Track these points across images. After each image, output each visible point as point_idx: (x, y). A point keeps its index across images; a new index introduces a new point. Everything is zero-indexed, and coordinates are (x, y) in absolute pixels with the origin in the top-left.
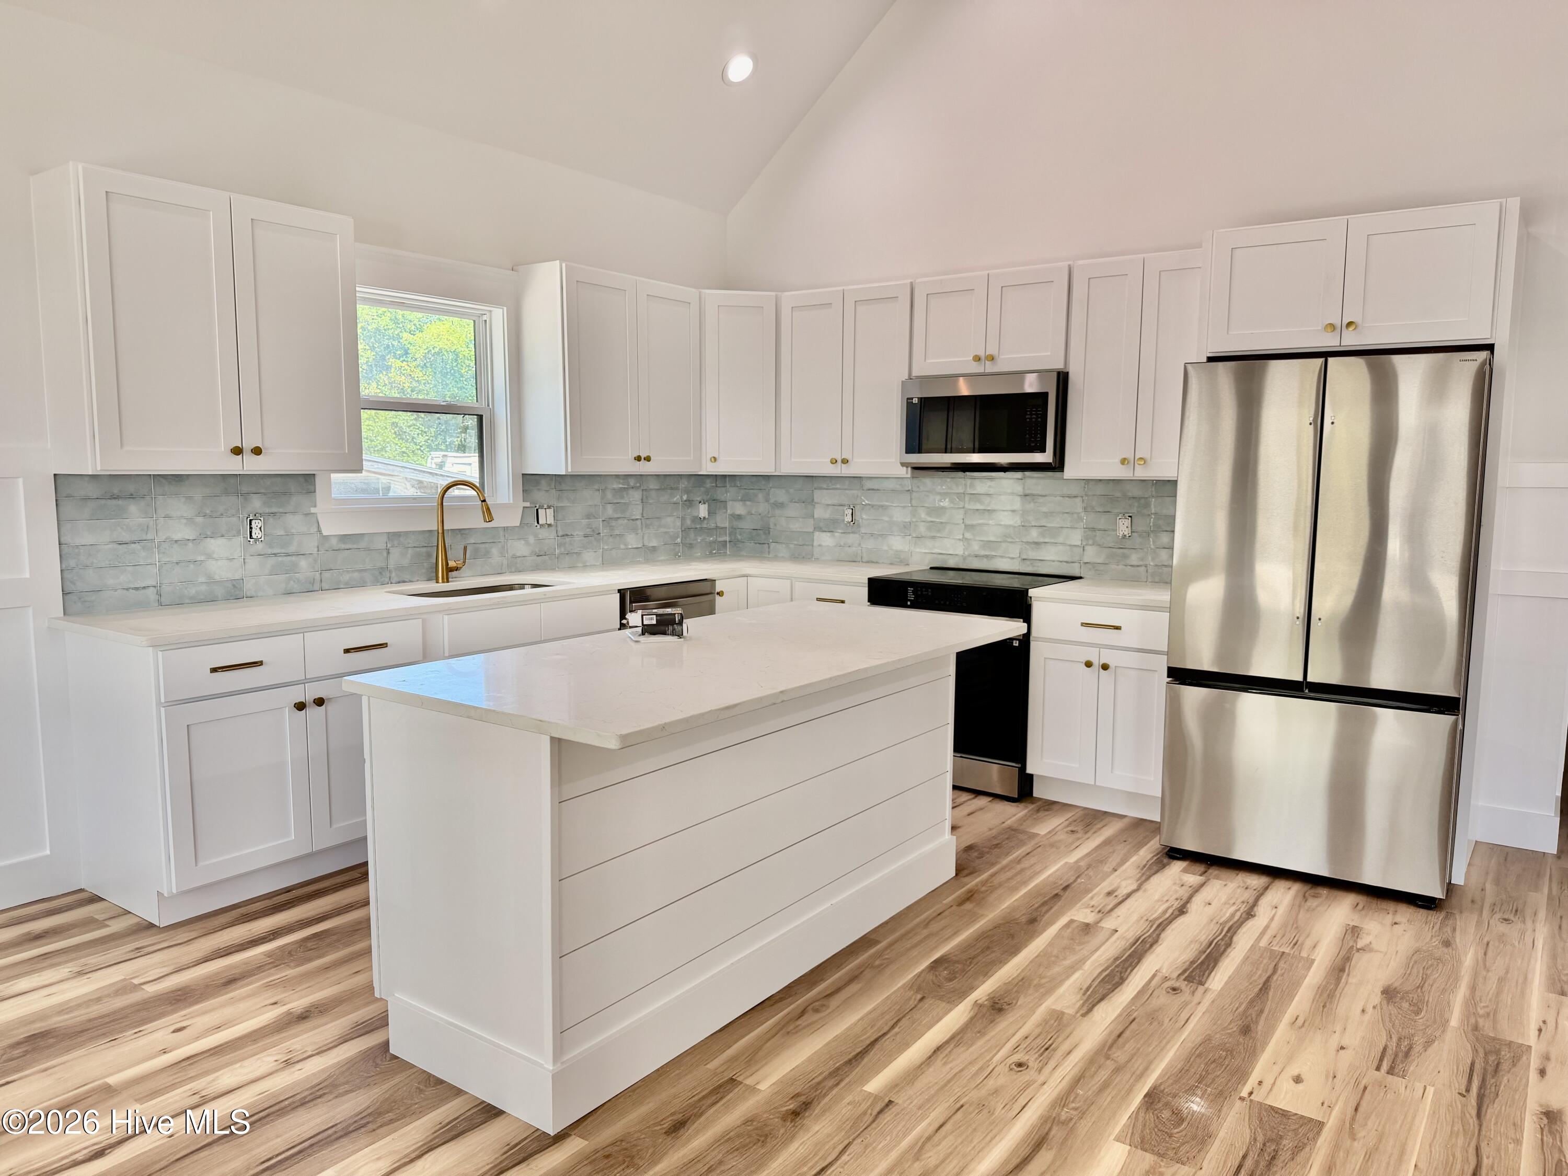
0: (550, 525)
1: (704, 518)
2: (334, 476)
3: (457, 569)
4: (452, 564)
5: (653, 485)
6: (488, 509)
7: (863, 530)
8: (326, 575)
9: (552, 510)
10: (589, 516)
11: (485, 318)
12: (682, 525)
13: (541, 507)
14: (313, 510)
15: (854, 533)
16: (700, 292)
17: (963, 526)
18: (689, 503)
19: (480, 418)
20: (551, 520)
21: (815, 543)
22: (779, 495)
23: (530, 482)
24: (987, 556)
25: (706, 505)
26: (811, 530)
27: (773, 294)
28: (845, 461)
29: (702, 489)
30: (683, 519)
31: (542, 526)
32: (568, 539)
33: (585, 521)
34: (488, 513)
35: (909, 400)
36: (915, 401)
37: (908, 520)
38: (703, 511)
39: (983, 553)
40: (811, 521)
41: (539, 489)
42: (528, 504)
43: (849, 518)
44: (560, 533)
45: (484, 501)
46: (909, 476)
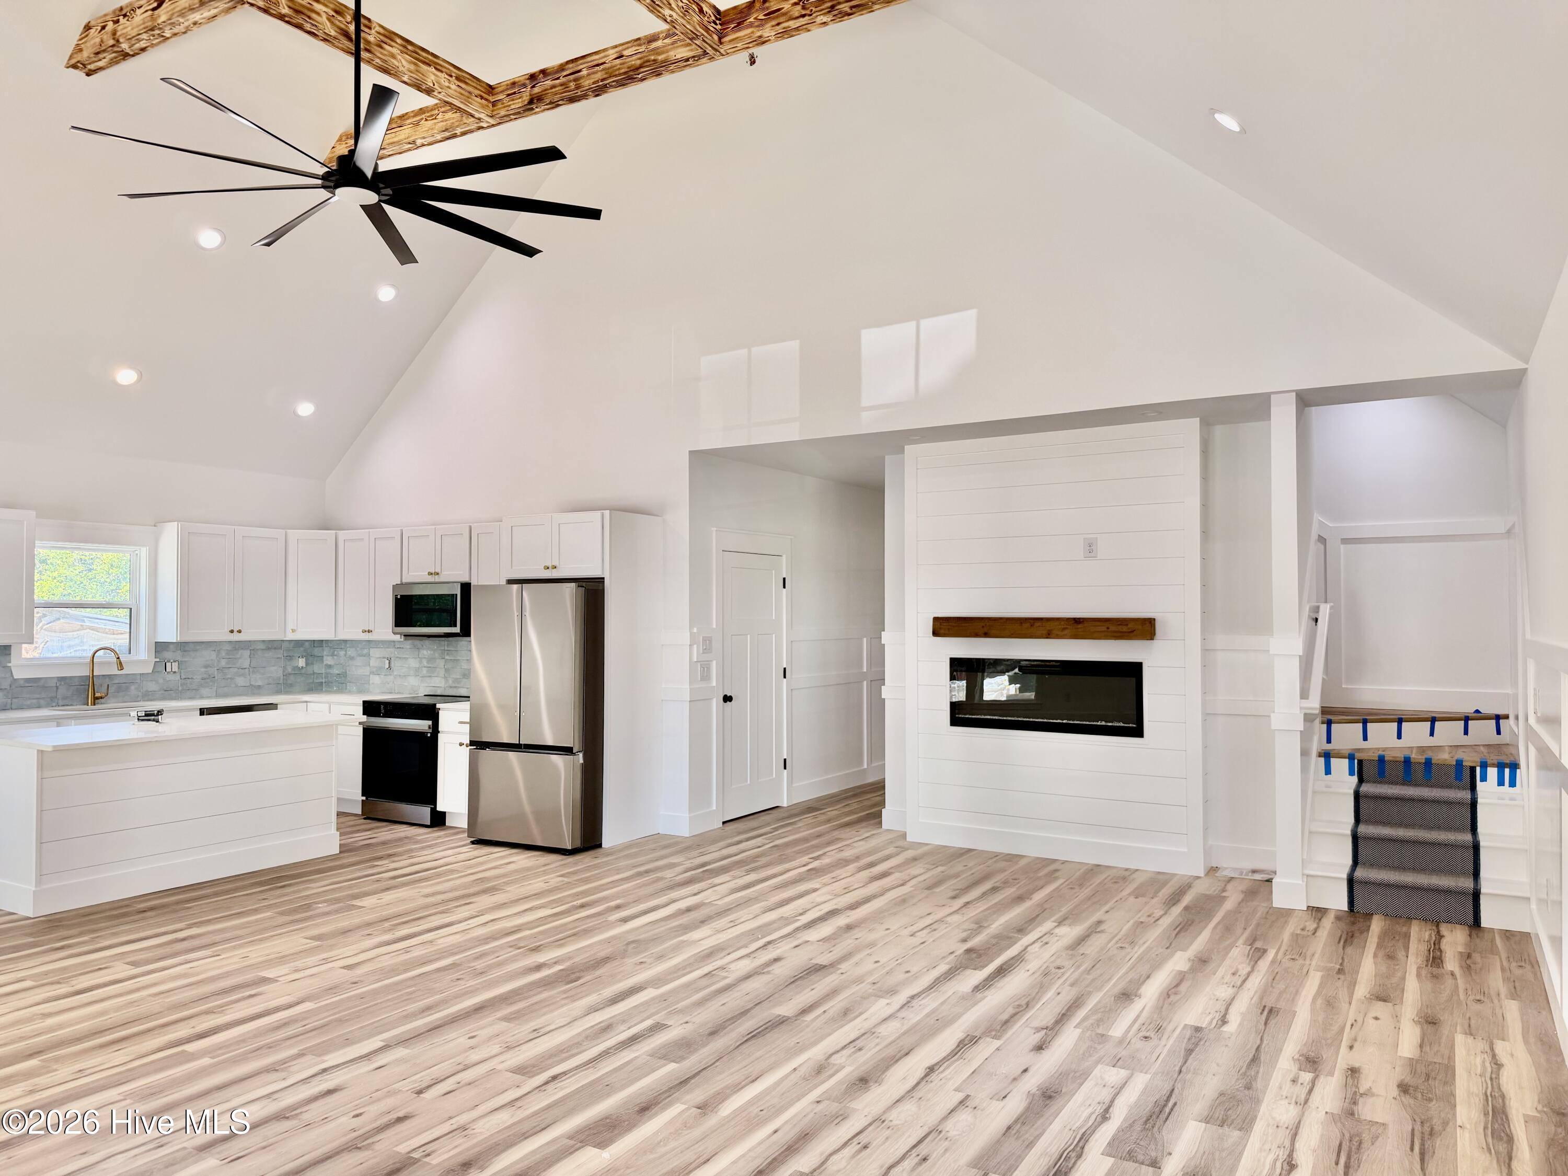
0: (175, 672)
1: (302, 667)
2: (24, 645)
3: (101, 698)
4: (97, 695)
5: (262, 646)
6: (121, 663)
7: (395, 673)
8: (14, 700)
9: (177, 663)
10: (206, 666)
11: (137, 552)
12: (284, 671)
13: (169, 662)
14: (9, 665)
15: (390, 675)
16: (286, 532)
17: (444, 669)
18: (290, 658)
19: (131, 609)
20: (175, 668)
21: (371, 682)
22: (351, 652)
23: (160, 647)
24: (455, 687)
25: (304, 659)
26: (368, 674)
27: (334, 532)
28: (369, 631)
29: (302, 649)
30: (284, 668)
31: (168, 672)
32: (188, 681)
33: (203, 670)
34: (121, 666)
35: (396, 598)
36: (399, 597)
37: (418, 666)
38: (301, 662)
39: (454, 685)
40: (368, 668)
41: (168, 651)
42: (158, 660)
43: (387, 666)
44: (183, 677)
45: (118, 658)
46: (402, 640)
